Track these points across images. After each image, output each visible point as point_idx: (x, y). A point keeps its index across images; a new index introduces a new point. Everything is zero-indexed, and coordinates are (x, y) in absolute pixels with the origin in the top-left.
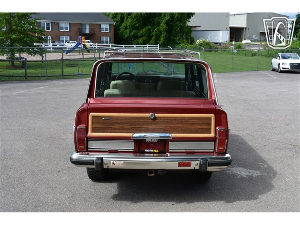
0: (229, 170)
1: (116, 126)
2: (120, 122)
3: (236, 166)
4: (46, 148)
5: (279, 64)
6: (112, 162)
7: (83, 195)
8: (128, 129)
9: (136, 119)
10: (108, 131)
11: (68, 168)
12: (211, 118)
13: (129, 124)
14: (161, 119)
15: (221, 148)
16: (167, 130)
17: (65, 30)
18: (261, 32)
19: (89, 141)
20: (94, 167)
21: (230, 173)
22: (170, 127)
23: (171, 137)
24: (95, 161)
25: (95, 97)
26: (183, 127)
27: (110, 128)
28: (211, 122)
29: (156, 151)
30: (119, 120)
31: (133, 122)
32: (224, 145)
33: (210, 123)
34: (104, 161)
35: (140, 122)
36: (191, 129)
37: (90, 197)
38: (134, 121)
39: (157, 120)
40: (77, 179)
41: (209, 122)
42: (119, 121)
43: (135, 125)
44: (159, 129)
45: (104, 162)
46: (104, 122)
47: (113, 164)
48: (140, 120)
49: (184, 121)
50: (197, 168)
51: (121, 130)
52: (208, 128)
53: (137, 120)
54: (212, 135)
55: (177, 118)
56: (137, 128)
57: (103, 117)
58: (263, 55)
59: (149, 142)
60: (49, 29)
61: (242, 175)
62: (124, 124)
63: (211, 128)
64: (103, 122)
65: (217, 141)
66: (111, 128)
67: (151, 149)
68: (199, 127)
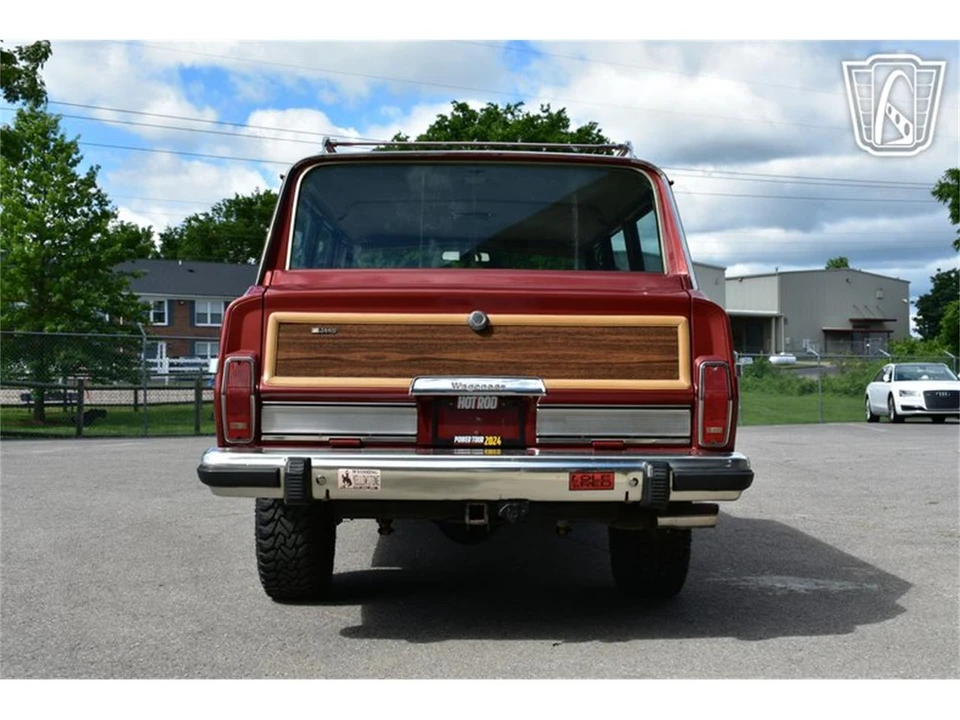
0: (745, 581)
1: (357, 356)
2: (370, 341)
3: (771, 573)
5: (891, 395)
6: (342, 472)
7: (239, 628)
8: (397, 364)
9: (426, 331)
10: (330, 371)
12: (677, 327)
13: (402, 347)
14: (507, 333)
15: (713, 430)
16: (529, 365)
17: (212, 322)
18: (825, 328)
19: (265, 407)
20: (278, 493)
21: (748, 586)
22: (538, 356)
23: (544, 390)
24: (282, 471)
25: (290, 268)
26: (584, 357)
27: (336, 362)
28: (677, 341)
29: (491, 440)
30: (366, 335)
31: (416, 342)
32: (726, 418)
33: (674, 344)
34: (314, 471)
35: (439, 342)
36: (610, 363)
37: (264, 632)
38: (417, 339)
39: (495, 336)
40: (224, 598)
41: (669, 341)
42: (366, 338)
43: (421, 352)
44: (501, 365)
45: (316, 474)
46: (317, 341)
47: (346, 479)
48: (438, 335)
49: (585, 337)
50: (636, 495)
51: (375, 367)
52: (668, 361)
53: (429, 335)
54: (682, 382)
55: (562, 329)
56: (427, 362)
57: (315, 325)
59: (470, 409)
60: (163, 321)
61: (792, 588)
62: (383, 347)
63: (677, 361)
64: (313, 341)
65: (701, 403)
66: (341, 360)
67: (475, 435)
68: (636, 358)
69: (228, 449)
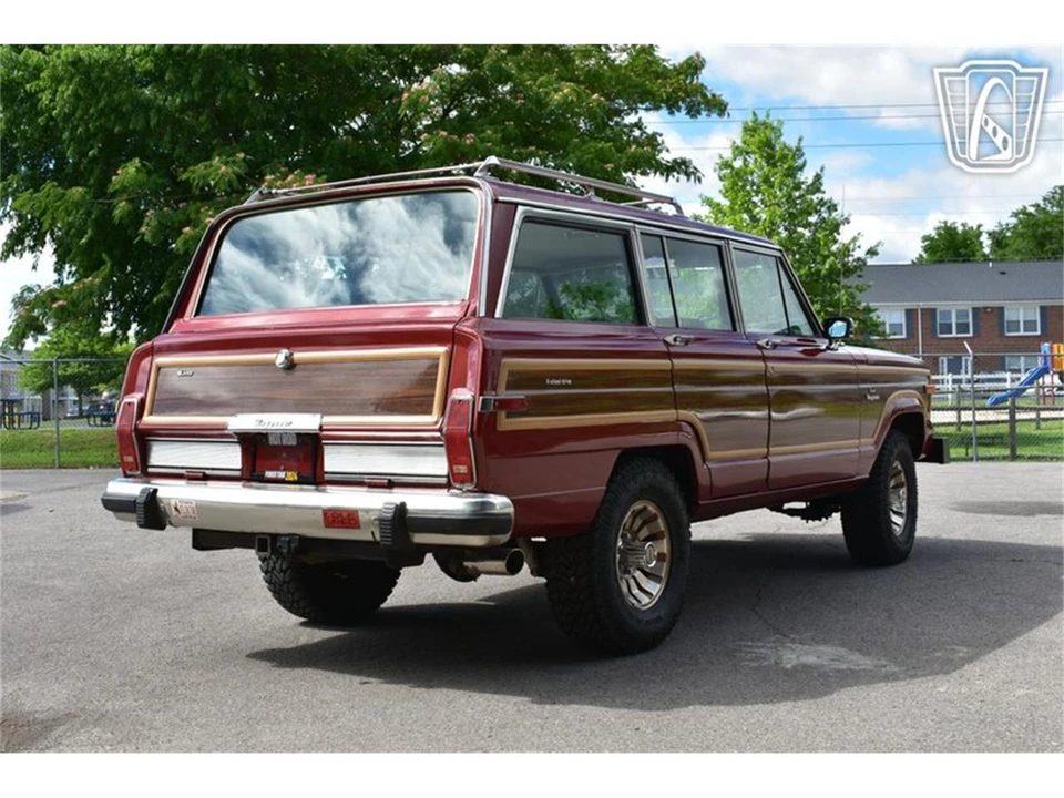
2: (212, 382)
6: (174, 503)
9: (249, 372)
10: (184, 410)
12: (439, 358)
14: (306, 371)
15: (459, 468)
17: (1025, 331)
22: (324, 393)
26: (359, 393)
27: (189, 402)
28: (437, 374)
29: (290, 475)
30: (211, 376)
31: (242, 382)
33: (434, 377)
35: (257, 381)
36: (379, 399)
38: (243, 379)
39: (296, 374)
41: (430, 374)
42: (210, 379)
43: (244, 392)
46: (180, 383)
47: (176, 509)
48: (256, 375)
50: (378, 536)
52: (425, 396)
53: (251, 375)
54: (434, 417)
55: (347, 365)
56: (247, 401)
57: (180, 368)
59: (278, 446)
60: (967, 332)
62: (220, 387)
63: (433, 395)
64: (177, 383)
66: (192, 399)
67: (280, 470)
68: (400, 392)
69: (130, 479)
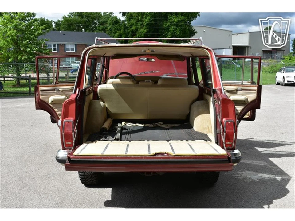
0: (237, 174)
3: (246, 170)
4: (39, 154)
5: (284, 77)
7: (73, 200)
11: (60, 173)
15: (228, 143)
17: (71, 51)
18: (263, 50)
21: (238, 177)
32: (233, 139)
37: (81, 203)
40: (69, 184)
58: (266, 72)
60: (56, 51)
61: (253, 178)
65: (224, 134)
69: (65, 150)
